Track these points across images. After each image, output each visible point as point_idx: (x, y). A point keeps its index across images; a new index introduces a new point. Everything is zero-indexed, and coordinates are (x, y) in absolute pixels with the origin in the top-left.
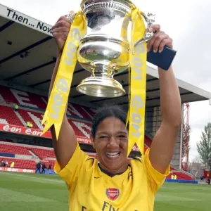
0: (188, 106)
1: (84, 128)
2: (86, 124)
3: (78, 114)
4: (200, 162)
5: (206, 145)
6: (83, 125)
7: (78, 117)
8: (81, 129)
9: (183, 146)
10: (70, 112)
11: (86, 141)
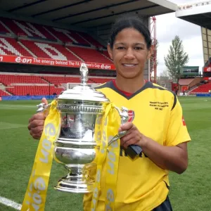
0: (154, 19)
1: (49, 50)
2: (50, 44)
3: (40, 35)
4: (168, 76)
5: (173, 59)
6: (47, 46)
7: (40, 38)
8: (45, 50)
9: (151, 61)
10: (31, 32)
11: (52, 63)
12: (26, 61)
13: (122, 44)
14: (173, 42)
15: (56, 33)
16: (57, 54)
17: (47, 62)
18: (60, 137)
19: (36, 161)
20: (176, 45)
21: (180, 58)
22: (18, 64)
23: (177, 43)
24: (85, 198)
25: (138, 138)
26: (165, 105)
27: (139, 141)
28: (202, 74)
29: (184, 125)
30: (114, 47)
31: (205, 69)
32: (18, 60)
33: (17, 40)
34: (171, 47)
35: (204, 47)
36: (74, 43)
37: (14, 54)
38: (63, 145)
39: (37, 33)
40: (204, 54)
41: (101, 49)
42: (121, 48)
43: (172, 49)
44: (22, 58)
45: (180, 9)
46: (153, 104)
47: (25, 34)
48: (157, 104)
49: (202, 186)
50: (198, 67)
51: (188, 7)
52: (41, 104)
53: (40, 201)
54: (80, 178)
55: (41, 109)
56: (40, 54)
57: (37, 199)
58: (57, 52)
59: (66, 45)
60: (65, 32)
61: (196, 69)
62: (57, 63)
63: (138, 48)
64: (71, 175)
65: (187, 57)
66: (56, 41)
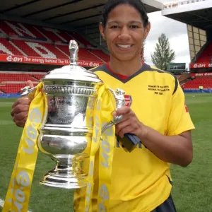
1: (39, 49)
2: (40, 44)
5: (160, 56)
6: (37, 45)
7: (31, 37)
8: (35, 49)
10: (22, 32)
11: (42, 61)
12: (16, 60)
13: (116, 22)
14: (159, 39)
15: (46, 33)
16: (47, 53)
17: (37, 60)
18: (47, 123)
19: (19, 152)
20: (163, 43)
21: (166, 55)
22: (9, 63)
23: (163, 41)
24: (76, 197)
25: (136, 125)
26: (165, 88)
27: (136, 129)
28: (188, 70)
29: (187, 111)
30: (107, 26)
31: (191, 65)
32: (9, 59)
33: (8, 39)
34: (157, 45)
35: (190, 44)
36: (63, 42)
37: (5, 53)
38: (50, 132)
39: (28, 32)
40: (191, 51)
41: (89, 47)
42: (115, 27)
43: (158, 47)
44: (13, 57)
45: (166, 7)
46: (152, 88)
47: (16, 34)
48: (157, 88)
49: (196, 183)
50: (185, 64)
51: (174, 5)
52: (26, 88)
53: (23, 199)
54: (70, 171)
55: (26, 93)
56: (31, 53)
57: (20, 196)
58: (47, 50)
59: (56, 43)
60: (55, 32)
61: (183, 66)
62: (47, 61)
63: (134, 27)
64: (59, 167)
65: (173, 54)
66: (46, 40)
